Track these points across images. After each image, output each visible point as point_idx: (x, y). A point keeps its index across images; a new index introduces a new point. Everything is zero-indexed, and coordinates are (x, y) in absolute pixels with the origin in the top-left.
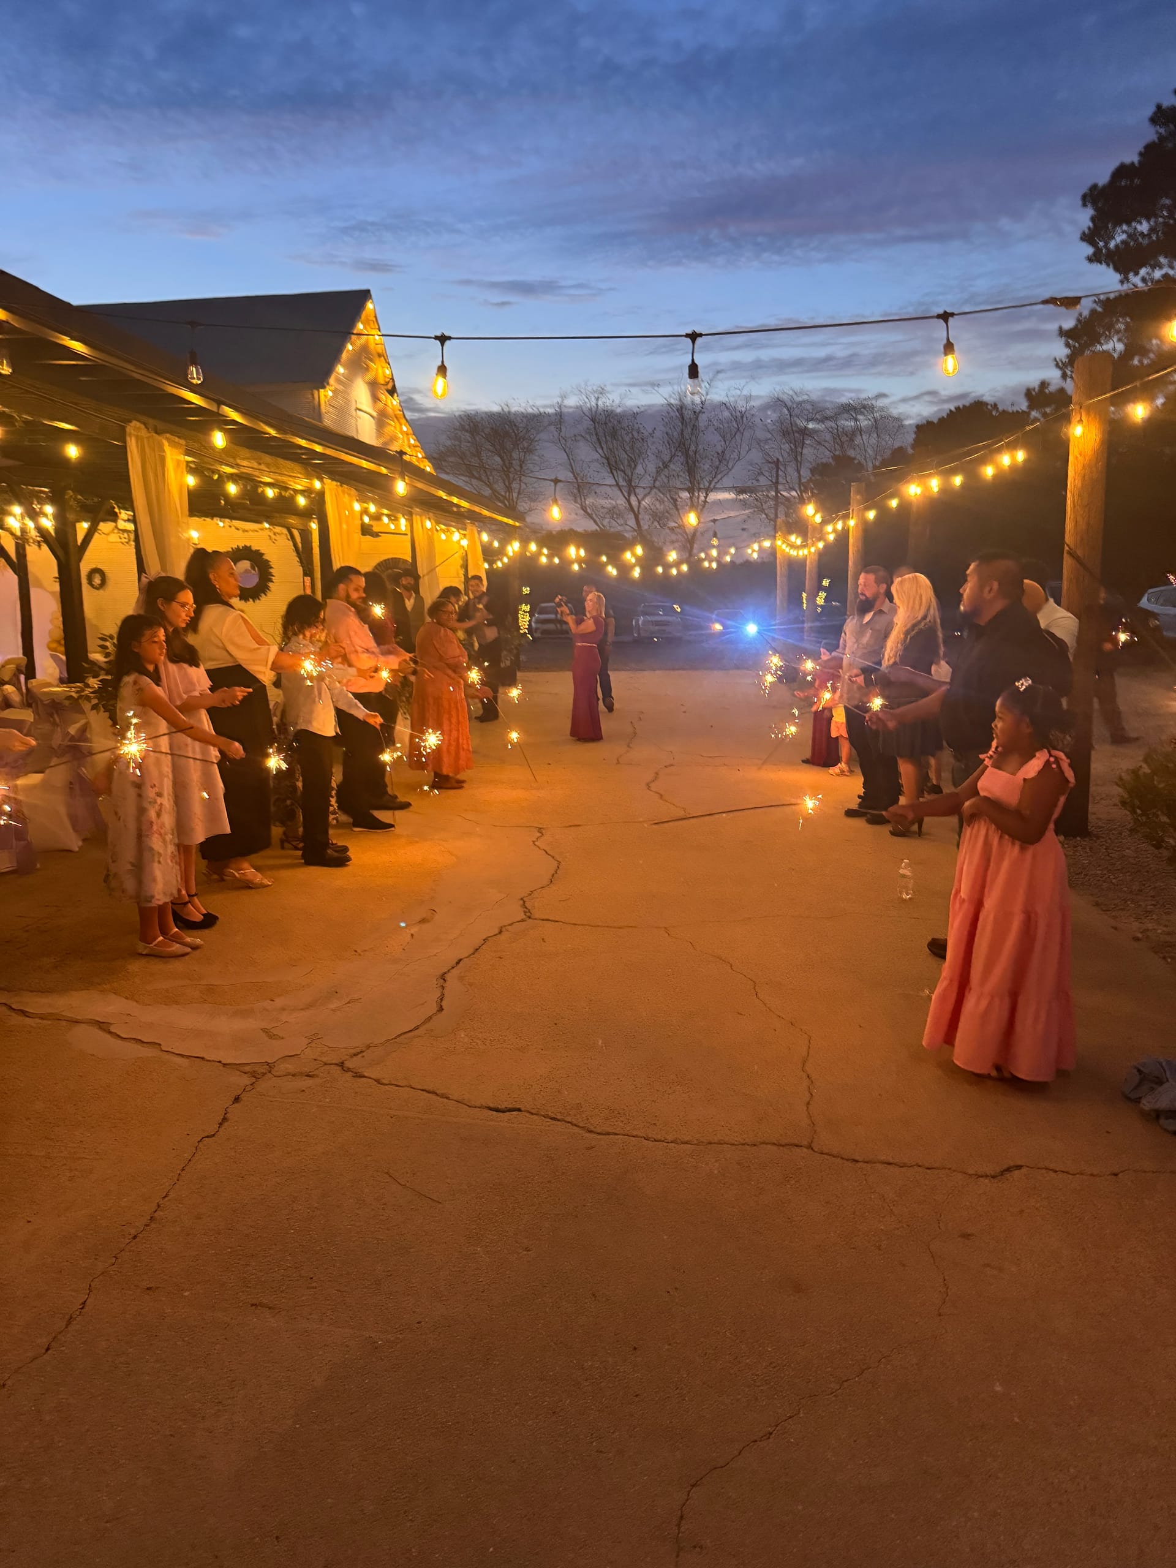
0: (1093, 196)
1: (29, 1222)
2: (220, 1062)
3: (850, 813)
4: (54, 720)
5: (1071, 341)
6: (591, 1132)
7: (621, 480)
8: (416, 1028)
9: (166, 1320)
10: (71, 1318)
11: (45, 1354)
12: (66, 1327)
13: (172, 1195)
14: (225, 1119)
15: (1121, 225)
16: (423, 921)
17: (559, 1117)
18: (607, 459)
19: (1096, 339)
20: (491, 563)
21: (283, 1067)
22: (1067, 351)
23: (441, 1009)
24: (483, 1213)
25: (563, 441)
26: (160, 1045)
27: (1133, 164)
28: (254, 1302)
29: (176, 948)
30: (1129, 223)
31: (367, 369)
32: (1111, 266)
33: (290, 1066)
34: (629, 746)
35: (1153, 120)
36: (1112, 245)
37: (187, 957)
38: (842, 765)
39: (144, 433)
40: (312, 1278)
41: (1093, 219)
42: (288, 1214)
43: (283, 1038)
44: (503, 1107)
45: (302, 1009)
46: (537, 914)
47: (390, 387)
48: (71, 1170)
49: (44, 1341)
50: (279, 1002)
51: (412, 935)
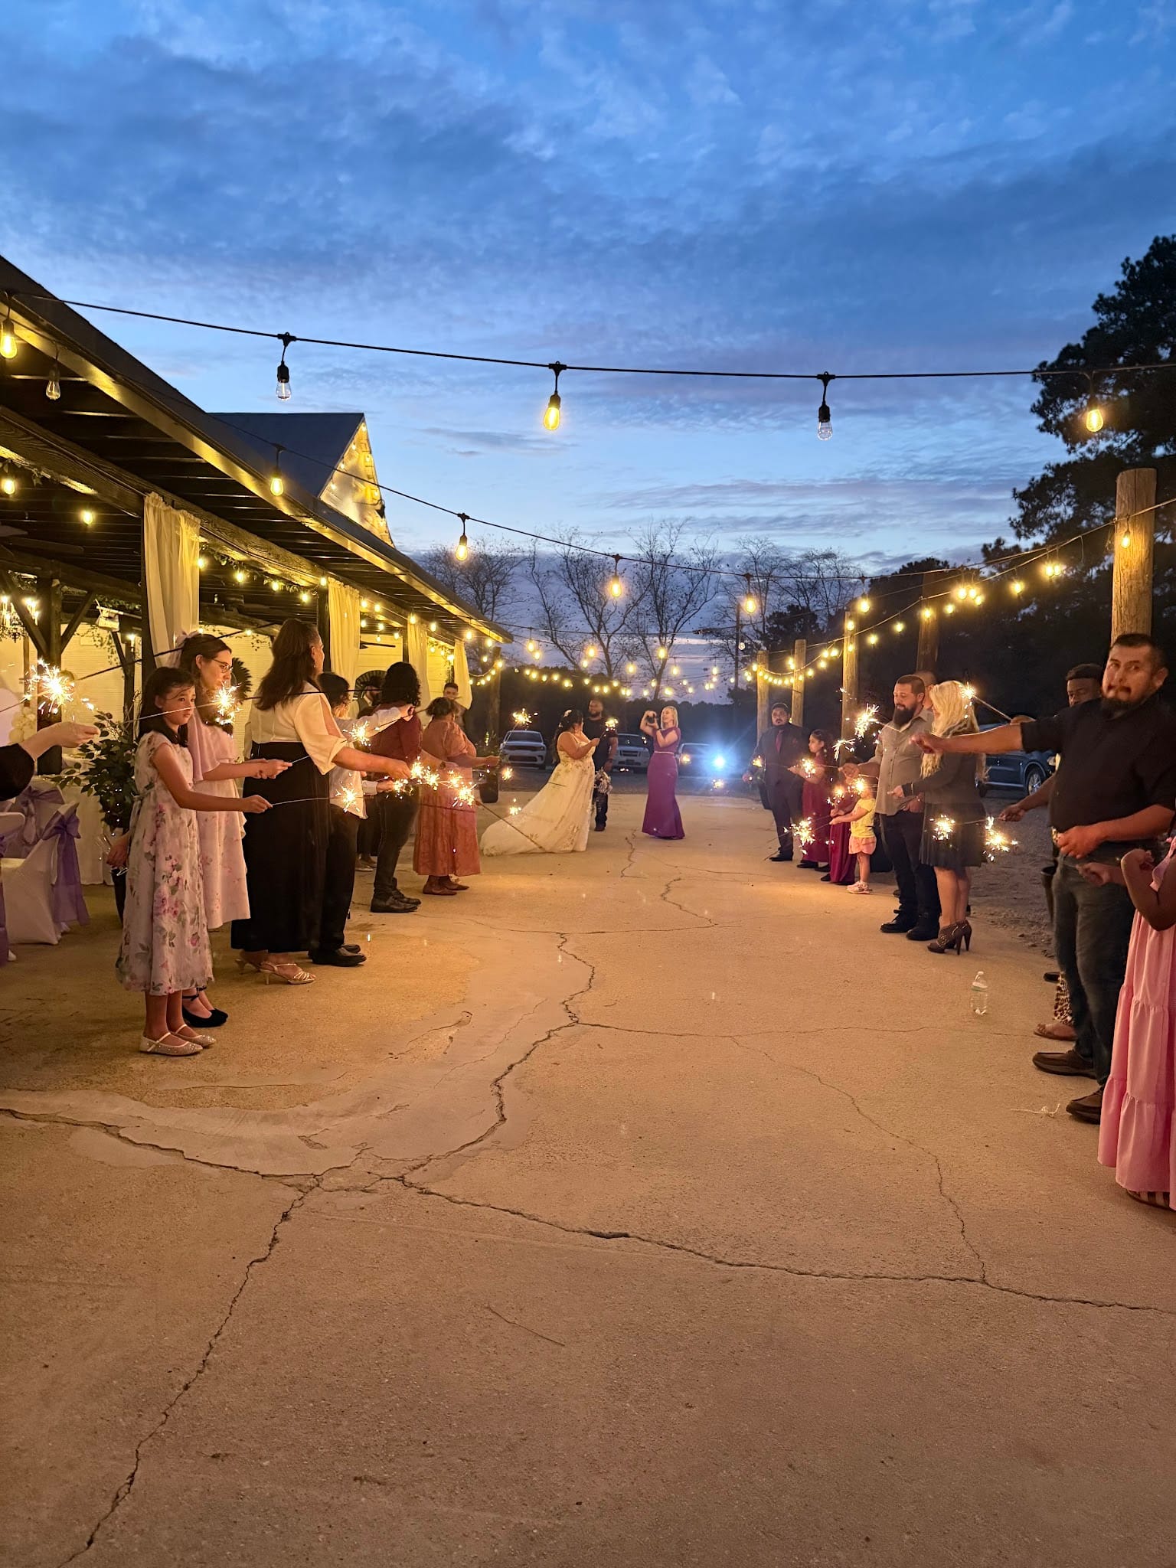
0: (1042, 373)
1: (46, 1366)
2: (257, 1173)
3: (887, 929)
4: (29, 809)
5: (1024, 503)
6: (720, 1262)
7: (591, 615)
8: (480, 1139)
9: (246, 1500)
10: (118, 1497)
11: (88, 1548)
12: (113, 1510)
13: (225, 1333)
14: (275, 1240)
15: (1068, 400)
16: (459, 1023)
17: (676, 1244)
18: (578, 594)
19: (1048, 502)
20: (477, 680)
21: (331, 1181)
22: (1021, 512)
23: (503, 1119)
24: (620, 1359)
25: (536, 577)
26: (182, 1152)
27: (1078, 345)
28: (357, 1474)
29: (186, 1045)
30: (1076, 399)
31: (356, 489)
32: (1061, 436)
33: (341, 1180)
34: (629, 860)
35: (1096, 308)
36: (1061, 417)
37: (198, 1057)
38: (861, 883)
39: (162, 506)
40: (425, 1443)
41: (1042, 393)
42: (377, 1358)
43: (326, 1147)
44: (607, 1232)
45: (342, 1116)
46: (583, 1019)
47: (379, 507)
48: (91, 1300)
49: (84, 1530)
50: (314, 1107)
51: (451, 1038)
